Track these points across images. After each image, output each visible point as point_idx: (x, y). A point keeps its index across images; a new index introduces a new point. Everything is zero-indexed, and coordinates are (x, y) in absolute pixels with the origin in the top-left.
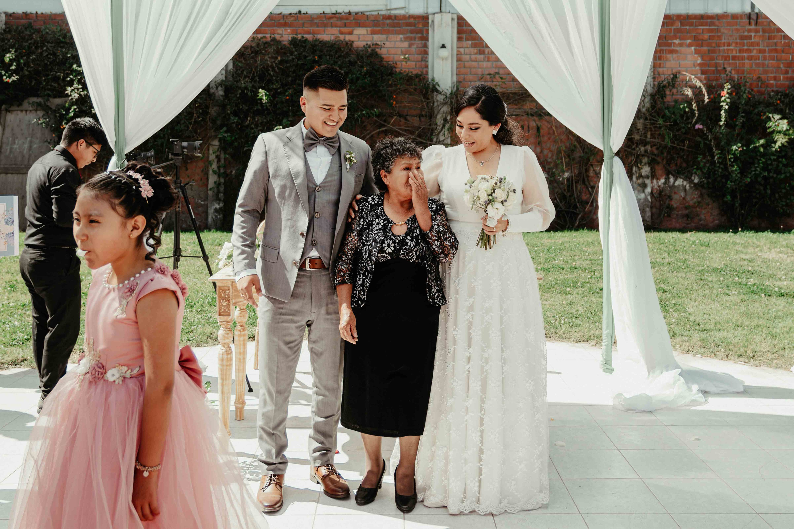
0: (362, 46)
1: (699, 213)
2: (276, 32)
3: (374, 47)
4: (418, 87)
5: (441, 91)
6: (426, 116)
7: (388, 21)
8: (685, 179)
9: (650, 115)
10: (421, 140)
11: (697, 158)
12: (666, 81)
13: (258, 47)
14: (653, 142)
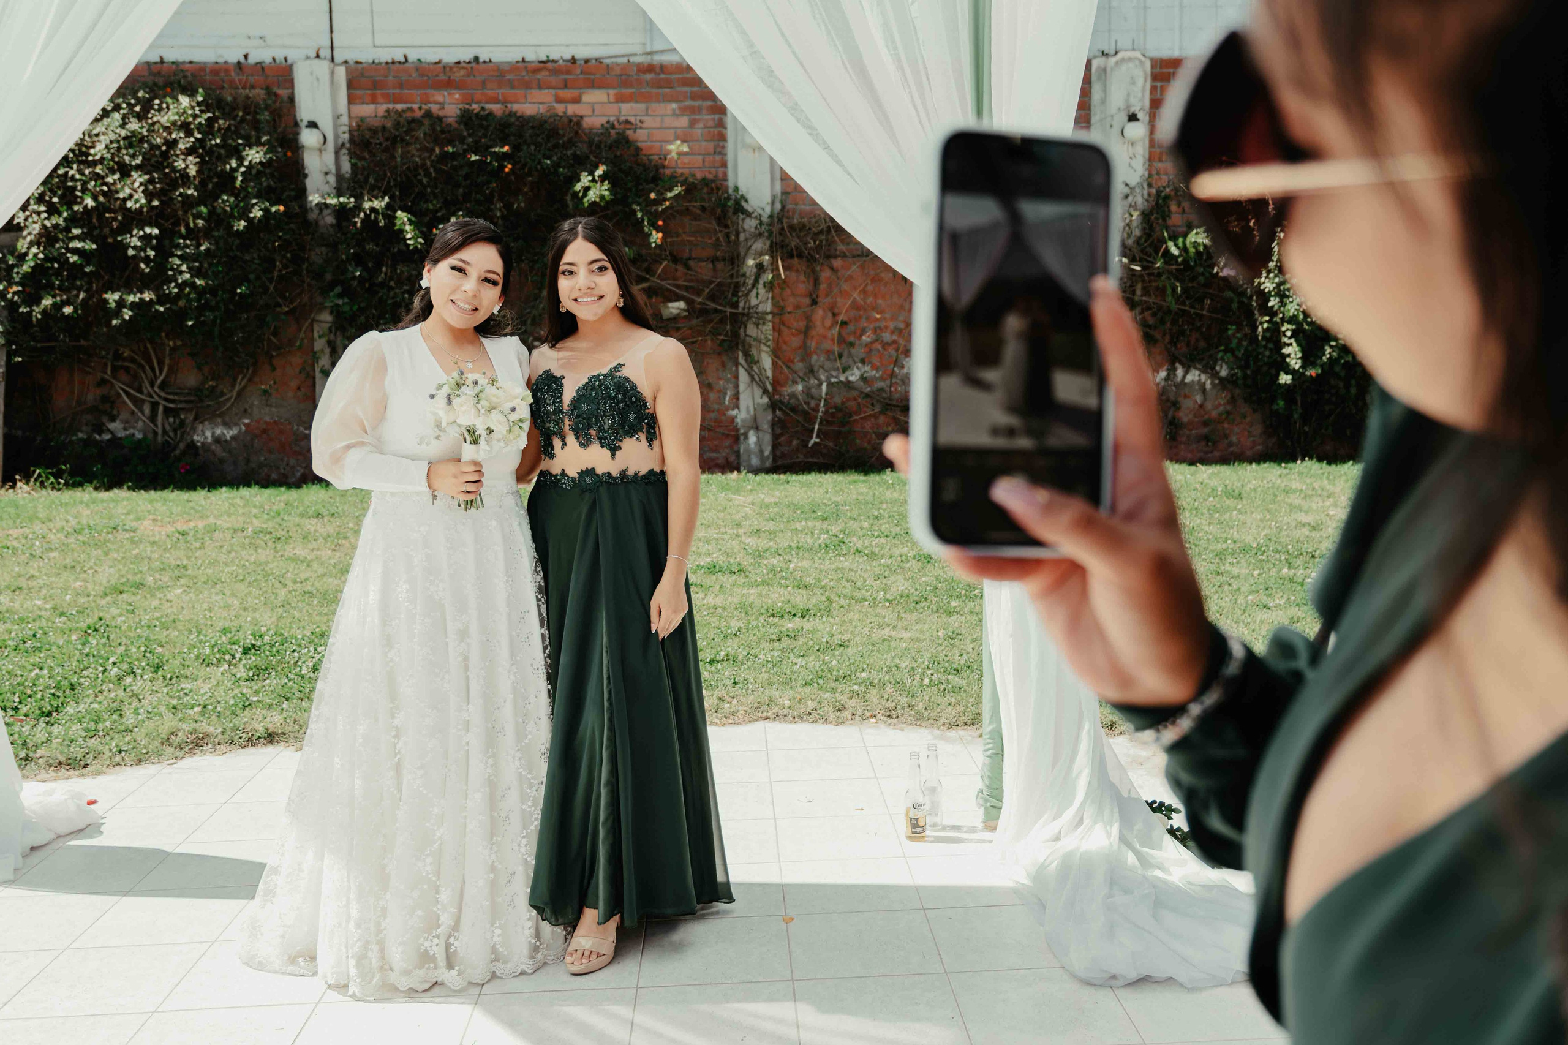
0: (599, 126)
1: (1227, 432)
2: (431, 99)
3: (622, 126)
4: (706, 205)
5: (750, 210)
6: (724, 259)
7: (649, 77)
8: (1203, 371)
9: (1142, 251)
10: (714, 306)
11: (1227, 329)
12: (1171, 188)
13: (397, 130)
14: (1146, 302)
